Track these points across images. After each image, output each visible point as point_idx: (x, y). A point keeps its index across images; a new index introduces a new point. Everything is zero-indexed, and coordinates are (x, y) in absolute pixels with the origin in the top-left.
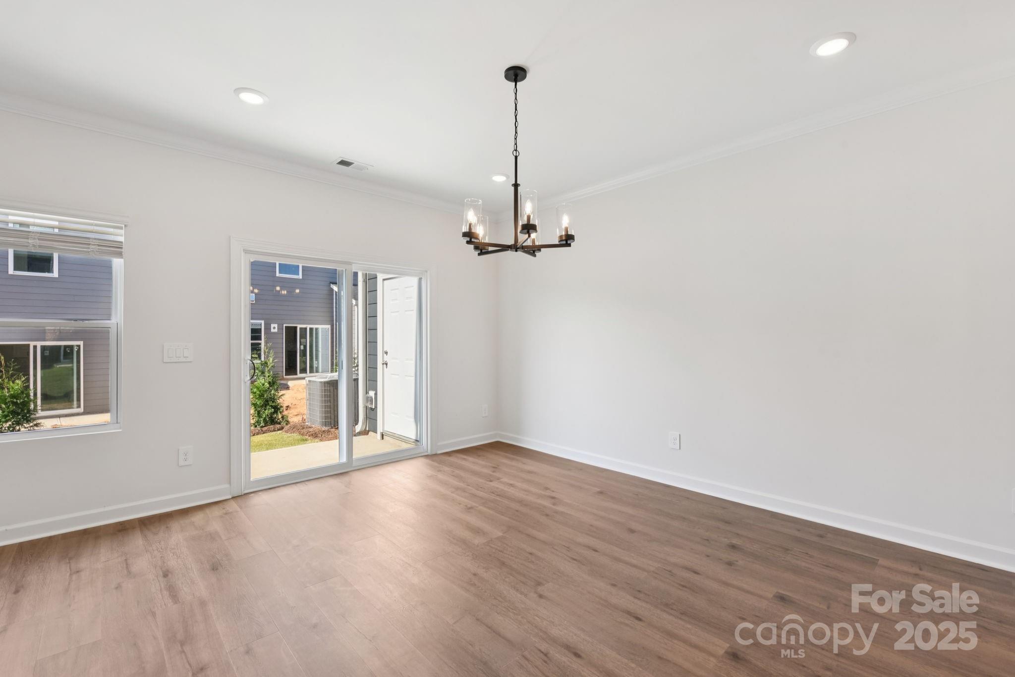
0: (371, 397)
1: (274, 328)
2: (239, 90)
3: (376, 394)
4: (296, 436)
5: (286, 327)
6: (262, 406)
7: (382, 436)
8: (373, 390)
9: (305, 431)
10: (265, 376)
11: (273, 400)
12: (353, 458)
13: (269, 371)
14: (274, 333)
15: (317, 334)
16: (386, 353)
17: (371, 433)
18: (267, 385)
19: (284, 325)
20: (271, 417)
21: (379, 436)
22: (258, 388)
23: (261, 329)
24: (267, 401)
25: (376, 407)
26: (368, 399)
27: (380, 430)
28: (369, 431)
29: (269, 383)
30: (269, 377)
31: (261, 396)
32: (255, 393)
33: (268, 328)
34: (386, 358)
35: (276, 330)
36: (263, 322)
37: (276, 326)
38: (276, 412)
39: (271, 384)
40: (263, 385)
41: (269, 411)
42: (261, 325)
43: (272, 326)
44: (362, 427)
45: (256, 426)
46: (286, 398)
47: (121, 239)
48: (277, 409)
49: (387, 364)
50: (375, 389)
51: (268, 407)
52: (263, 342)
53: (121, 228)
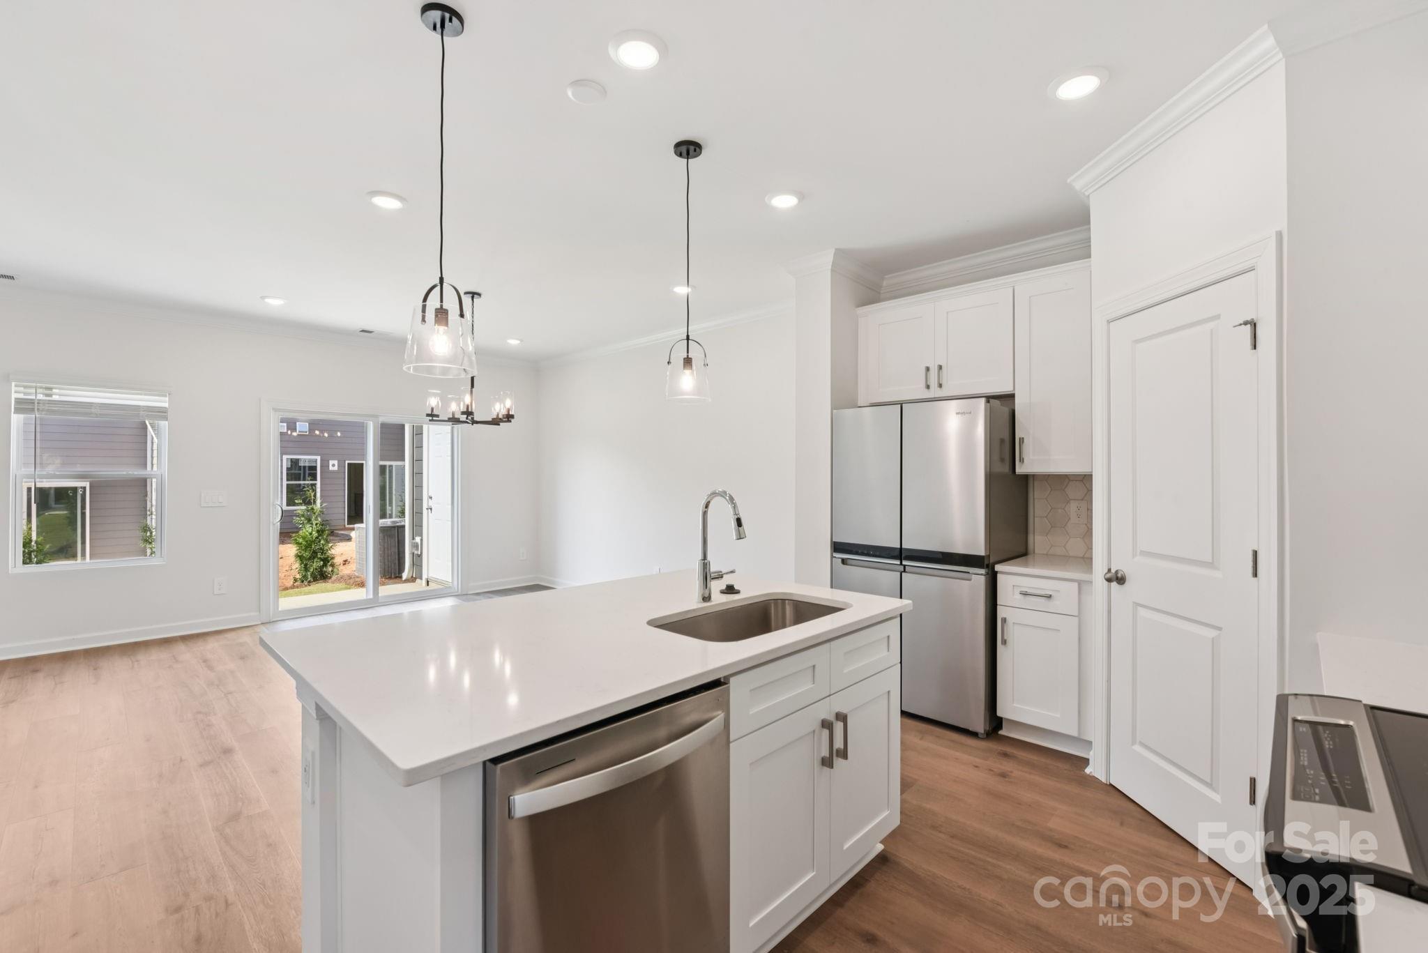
0: (417, 543)
1: (334, 465)
2: (263, 298)
3: (422, 540)
4: (342, 585)
5: (348, 464)
6: (310, 559)
7: (428, 582)
8: (419, 536)
9: (352, 581)
10: (312, 524)
11: (323, 551)
12: (380, 595)
13: (316, 519)
14: (333, 472)
15: (391, 472)
16: (431, 498)
17: (418, 581)
18: (315, 534)
19: (347, 462)
20: (321, 571)
21: (424, 582)
22: (304, 538)
23: (316, 467)
24: (315, 552)
25: (421, 553)
26: (415, 546)
27: (425, 576)
28: (416, 578)
29: (318, 531)
30: (316, 524)
31: (308, 546)
32: (301, 544)
33: (325, 465)
34: (431, 503)
35: (336, 468)
36: (318, 458)
37: (336, 462)
38: (325, 565)
39: (320, 532)
40: (311, 534)
41: (317, 564)
42: (316, 461)
43: (331, 462)
44: (408, 575)
45: (303, 582)
46: (339, 550)
47: (166, 405)
48: (326, 561)
49: (431, 509)
50: (421, 535)
51: (315, 560)
52: (318, 482)
53: (166, 396)
